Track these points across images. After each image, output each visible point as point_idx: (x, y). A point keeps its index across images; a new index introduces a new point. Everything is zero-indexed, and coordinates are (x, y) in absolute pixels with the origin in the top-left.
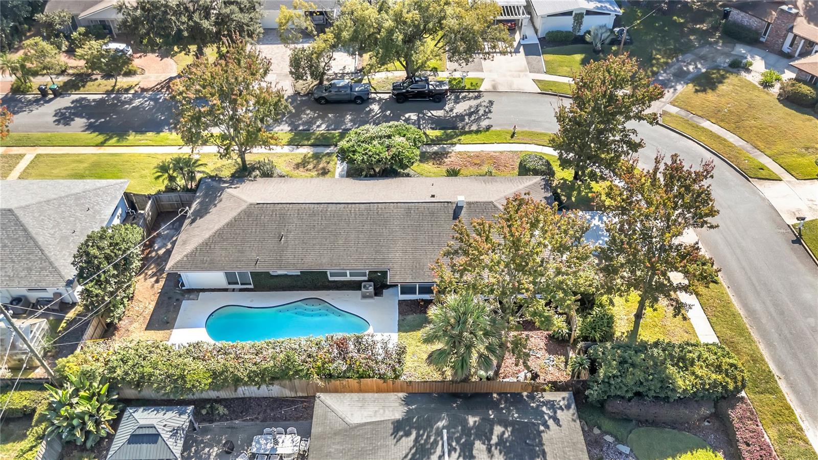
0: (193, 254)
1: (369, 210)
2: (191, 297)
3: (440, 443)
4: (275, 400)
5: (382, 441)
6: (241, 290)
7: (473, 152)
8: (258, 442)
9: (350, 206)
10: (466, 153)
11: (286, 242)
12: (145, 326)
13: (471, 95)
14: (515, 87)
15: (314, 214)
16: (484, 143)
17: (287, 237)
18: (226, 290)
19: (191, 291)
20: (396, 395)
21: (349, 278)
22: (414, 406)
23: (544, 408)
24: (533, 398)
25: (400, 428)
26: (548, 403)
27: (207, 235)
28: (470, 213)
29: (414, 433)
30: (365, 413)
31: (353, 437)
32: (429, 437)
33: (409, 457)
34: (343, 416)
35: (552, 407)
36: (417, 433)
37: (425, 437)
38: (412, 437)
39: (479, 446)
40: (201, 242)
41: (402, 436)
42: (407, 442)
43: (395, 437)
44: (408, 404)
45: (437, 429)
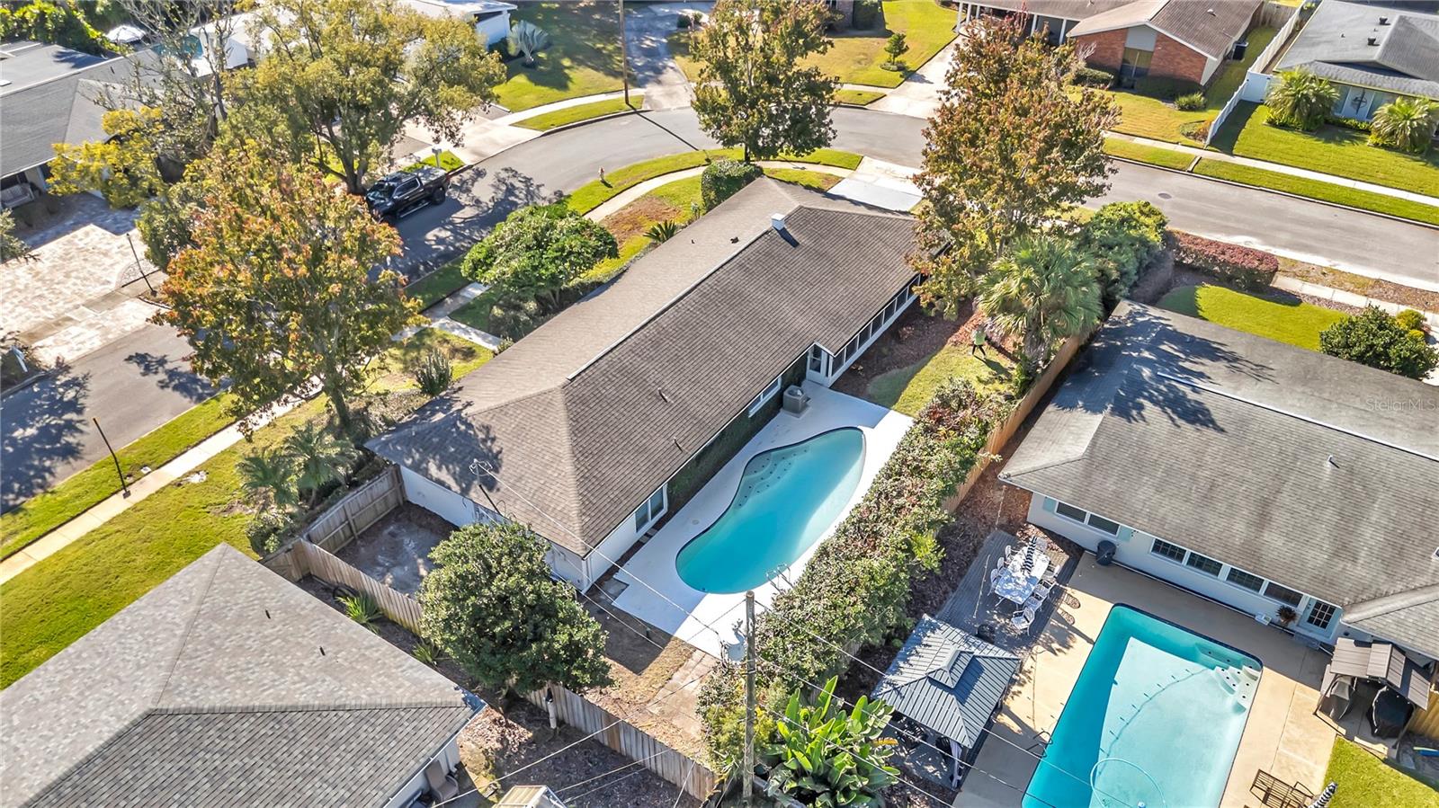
0: (587, 505)
2: (613, 590)
3: (1174, 383)
6: (657, 527)
8: (1009, 592)
11: (675, 396)
13: (466, 176)
17: (665, 391)
20: (1050, 413)
21: (763, 401)
22: (1080, 403)
23: (1140, 319)
24: (1117, 323)
25: (1124, 409)
26: (1132, 315)
27: (568, 468)
28: (799, 229)
29: (1142, 400)
30: (1069, 441)
31: (1107, 460)
32: (1157, 390)
33: (1175, 417)
34: (1063, 459)
35: (1142, 315)
36: (1145, 398)
37: (1156, 394)
38: (1146, 403)
39: (1187, 365)
40: (572, 481)
41: (1139, 413)
42: (1150, 410)
43: (1135, 420)
44: (1073, 406)
45: (1150, 378)
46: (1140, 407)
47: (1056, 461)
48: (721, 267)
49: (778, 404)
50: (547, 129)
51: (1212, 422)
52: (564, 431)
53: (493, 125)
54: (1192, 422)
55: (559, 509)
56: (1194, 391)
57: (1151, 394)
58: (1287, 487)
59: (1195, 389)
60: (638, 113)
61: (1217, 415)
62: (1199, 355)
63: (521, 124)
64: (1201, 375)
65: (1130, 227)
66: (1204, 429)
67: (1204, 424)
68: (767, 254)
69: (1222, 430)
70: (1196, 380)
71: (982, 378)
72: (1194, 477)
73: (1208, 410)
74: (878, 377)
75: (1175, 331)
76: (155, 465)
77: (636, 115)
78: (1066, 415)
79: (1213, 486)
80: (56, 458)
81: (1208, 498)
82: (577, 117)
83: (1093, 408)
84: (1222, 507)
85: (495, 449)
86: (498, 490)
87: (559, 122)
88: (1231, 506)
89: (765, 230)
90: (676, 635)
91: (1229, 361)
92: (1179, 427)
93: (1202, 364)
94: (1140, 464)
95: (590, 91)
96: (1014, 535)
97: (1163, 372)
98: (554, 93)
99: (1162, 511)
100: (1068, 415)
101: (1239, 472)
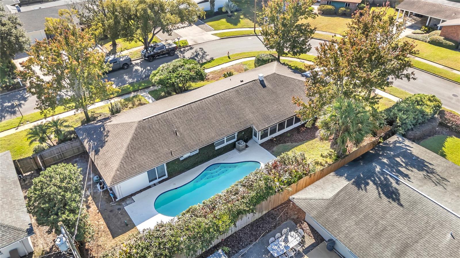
0: (121, 167)
1: (216, 99)
2: (128, 202)
3: (388, 177)
4: (252, 225)
5: (358, 195)
6: (160, 182)
7: (218, 70)
8: (273, 250)
9: (203, 100)
10: (215, 71)
11: (181, 134)
12: (111, 236)
13: (186, 48)
14: (206, 40)
15: (185, 113)
16: (219, 65)
17: (179, 131)
18: (149, 187)
19: (124, 199)
20: (330, 175)
21: (226, 144)
22: (346, 175)
23: (398, 145)
24: (387, 144)
25: (359, 184)
26: (395, 142)
27: (123, 152)
28: (269, 82)
29: (369, 181)
30: (329, 190)
31: (340, 203)
32: (379, 178)
33: (381, 193)
34: (321, 198)
35: (400, 143)
36: (371, 180)
37: (377, 180)
38: (371, 183)
39: (403, 170)
40: (121, 157)
41: (365, 186)
42: (371, 187)
43: (362, 189)
44: (341, 175)
45: (379, 172)
46: (368, 184)
47: (317, 198)
48: (228, 90)
49: (233, 146)
50: (222, 37)
51: (399, 200)
52: (130, 137)
53: (207, 34)
54: (388, 197)
55: (111, 166)
56: (397, 183)
57: (375, 180)
58: (421, 241)
59: (398, 182)
60: (257, 36)
61: (403, 197)
62: (413, 166)
63: (215, 34)
64: (406, 176)
65: (418, 105)
66: (393, 203)
67: (394, 200)
68: (251, 89)
69: (401, 205)
70: (401, 177)
71: (323, 155)
72: (376, 223)
73: (399, 194)
74: (281, 145)
75: (411, 153)
76: (31, 122)
77: (256, 36)
78: (336, 178)
79: (385, 229)
80: (9, 113)
81: (378, 235)
82: (234, 34)
83: (348, 179)
84: (384, 241)
85: (106, 140)
86: (98, 155)
87: (228, 35)
88: (388, 242)
89: (255, 79)
90: (137, 227)
91: (428, 172)
92: (380, 197)
93: (412, 171)
94: (354, 209)
95: (245, 27)
96: (297, 225)
97: (387, 170)
98: (232, 26)
99: (353, 234)
100: (337, 178)
101: (401, 226)
